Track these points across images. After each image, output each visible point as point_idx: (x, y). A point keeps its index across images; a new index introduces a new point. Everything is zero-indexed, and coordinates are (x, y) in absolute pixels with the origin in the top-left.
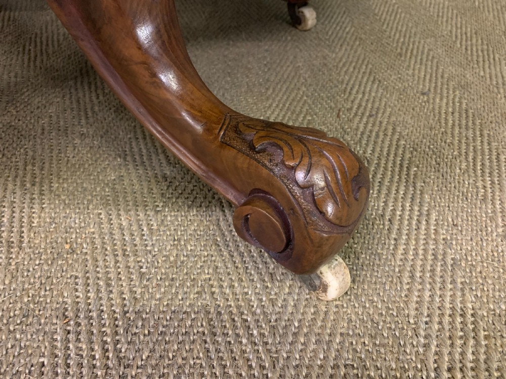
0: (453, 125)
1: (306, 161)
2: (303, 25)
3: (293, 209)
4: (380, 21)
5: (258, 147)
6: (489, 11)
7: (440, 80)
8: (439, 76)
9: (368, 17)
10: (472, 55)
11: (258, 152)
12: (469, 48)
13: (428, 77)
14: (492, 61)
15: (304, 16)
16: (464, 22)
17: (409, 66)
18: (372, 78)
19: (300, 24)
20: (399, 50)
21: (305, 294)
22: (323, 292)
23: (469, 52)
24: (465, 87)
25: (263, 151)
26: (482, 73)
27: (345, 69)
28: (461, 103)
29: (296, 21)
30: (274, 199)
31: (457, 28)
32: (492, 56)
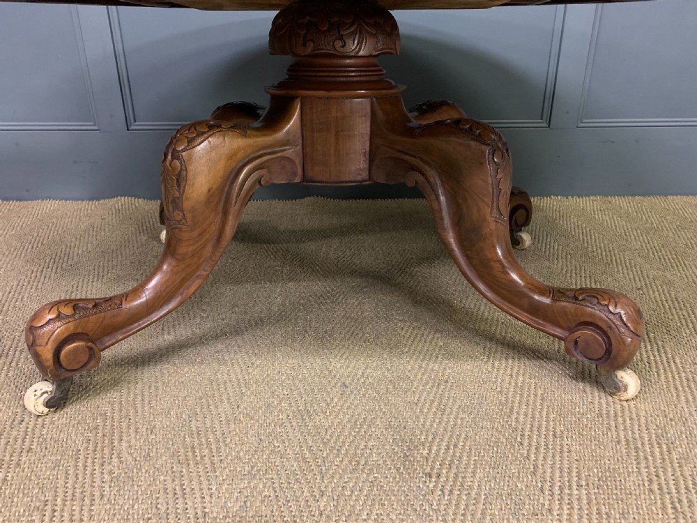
0: (670, 308)
1: (612, 301)
2: (521, 245)
3: (610, 327)
4: (580, 241)
5: (580, 298)
6: (667, 230)
7: (647, 280)
8: (645, 277)
9: (568, 238)
10: (666, 262)
11: (581, 300)
12: (661, 257)
13: (637, 279)
14: (683, 266)
15: (522, 238)
16: (649, 239)
17: (618, 271)
18: (593, 280)
19: (518, 245)
20: (605, 261)
21: (610, 398)
22: (624, 391)
23: (663, 260)
24: (670, 283)
25: (583, 300)
26: (679, 275)
27: (569, 275)
28: (670, 294)
29: (518, 242)
31: (646, 244)
32: (682, 263)
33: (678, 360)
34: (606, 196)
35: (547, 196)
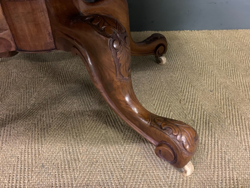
0: (224, 105)
1: (180, 133)
2: (161, 63)
4: (191, 58)
6: (234, 51)
7: (217, 85)
8: (216, 83)
9: (186, 57)
10: (228, 72)
12: (227, 69)
13: (212, 84)
14: (236, 75)
15: (162, 60)
16: (224, 57)
17: (204, 79)
18: (191, 85)
20: (200, 72)
21: (178, 174)
22: (185, 173)
23: (227, 71)
24: (226, 87)
25: (165, 129)
26: (233, 81)
27: (180, 82)
28: (225, 94)
29: (159, 62)
30: (169, 144)
31: (221, 60)
32: (236, 73)
33: (220, 143)
34: (210, 30)
35: (182, 30)
